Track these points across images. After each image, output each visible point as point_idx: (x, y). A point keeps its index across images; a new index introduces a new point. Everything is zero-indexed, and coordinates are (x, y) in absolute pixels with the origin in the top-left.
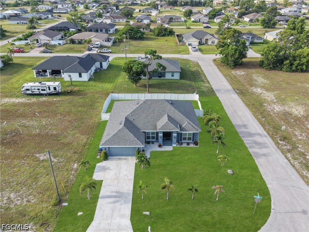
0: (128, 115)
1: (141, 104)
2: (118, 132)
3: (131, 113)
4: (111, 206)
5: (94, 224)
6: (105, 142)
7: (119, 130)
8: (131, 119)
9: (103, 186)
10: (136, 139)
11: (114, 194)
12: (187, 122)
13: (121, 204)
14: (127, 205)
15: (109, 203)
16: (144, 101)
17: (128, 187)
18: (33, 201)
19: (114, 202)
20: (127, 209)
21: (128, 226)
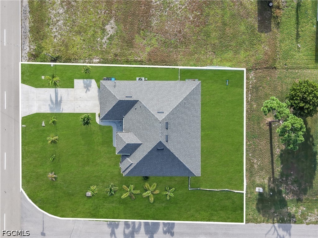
0: (141, 102)
1: (154, 116)
2: (113, 95)
3: (143, 105)
4: (49, 98)
5: (33, 89)
6: (104, 85)
7: (115, 96)
8: (136, 106)
9: (67, 89)
10: (106, 113)
11: (59, 99)
12: (132, 162)
13: (49, 105)
14: (48, 109)
15: (51, 96)
16: (157, 119)
17: (66, 109)
18: (55, 40)
19: (51, 101)
20: (46, 109)
21: (32, 112)
